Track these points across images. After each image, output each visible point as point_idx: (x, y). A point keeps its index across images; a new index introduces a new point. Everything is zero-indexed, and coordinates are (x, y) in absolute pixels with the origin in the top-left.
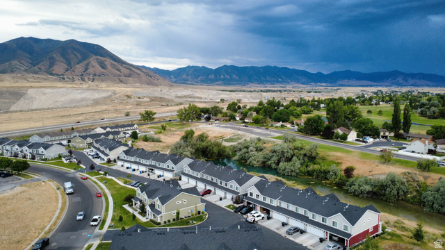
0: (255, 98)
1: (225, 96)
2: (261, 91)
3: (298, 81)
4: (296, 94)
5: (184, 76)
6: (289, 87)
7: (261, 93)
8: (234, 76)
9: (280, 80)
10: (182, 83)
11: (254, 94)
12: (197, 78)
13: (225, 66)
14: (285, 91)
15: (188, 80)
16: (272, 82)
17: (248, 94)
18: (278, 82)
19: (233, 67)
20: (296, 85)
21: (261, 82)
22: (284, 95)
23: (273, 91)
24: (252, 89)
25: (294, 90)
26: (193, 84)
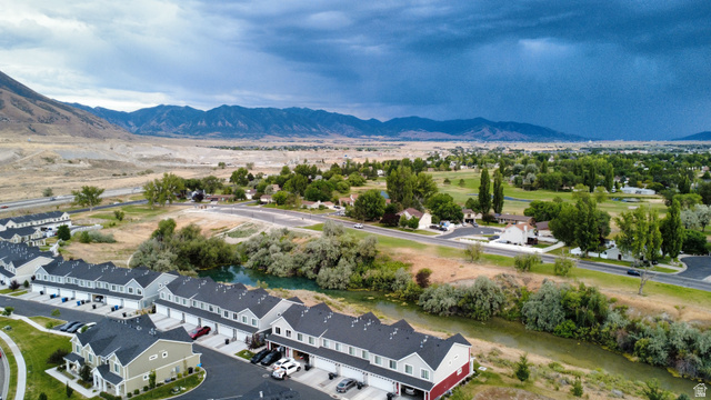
0: (276, 161)
1: (225, 156)
2: (285, 148)
3: (342, 132)
4: (340, 153)
5: (153, 123)
6: (328, 141)
7: (284, 152)
8: (240, 124)
9: (314, 130)
10: (150, 134)
11: (273, 154)
12: (176, 126)
13: (225, 106)
14: (322, 148)
15: (161, 130)
16: (302, 134)
17: (264, 154)
18: (311, 133)
19: (237, 109)
20: (339, 139)
21: (284, 133)
22: (321, 154)
23: (304, 148)
24: (270, 145)
25: (336, 145)
26: (169, 137)
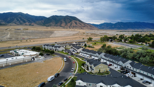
0: (130, 34)
1: (118, 33)
2: (133, 31)
3: (149, 28)
4: (148, 33)
5: (103, 26)
6: (145, 30)
7: (133, 32)
8: (122, 26)
9: (141, 27)
10: (102, 29)
11: (129, 33)
12: (107, 27)
13: (119, 22)
14: (143, 31)
15: (104, 28)
16: (138, 28)
17: (127, 33)
19: (121, 23)
20: (148, 29)
21: (133, 28)
22: (142, 33)
23: (138, 31)
24: (129, 31)
25: (147, 31)
26: (106, 29)
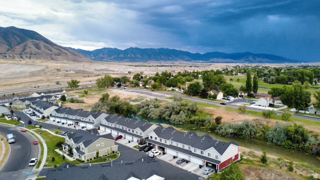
0: (153, 71)
1: (132, 69)
2: (158, 66)
3: (183, 59)
4: (182, 68)
5: (101, 55)
6: (177, 63)
7: (157, 67)
8: (138, 55)
9: (171, 58)
10: (99, 60)
11: (152, 68)
12: (110, 57)
13: (131, 48)
14: (174, 66)
15: (104, 58)
16: (165, 60)
17: (148, 68)
18: (169, 59)
19: (137, 49)
20: (182, 62)
21: (157, 60)
22: (173, 68)
23: (166, 66)
24: (151, 65)
25: (180, 65)
26: (108, 61)
